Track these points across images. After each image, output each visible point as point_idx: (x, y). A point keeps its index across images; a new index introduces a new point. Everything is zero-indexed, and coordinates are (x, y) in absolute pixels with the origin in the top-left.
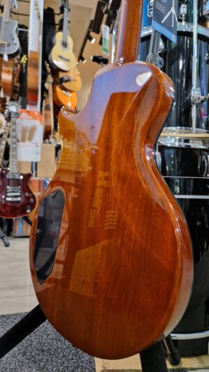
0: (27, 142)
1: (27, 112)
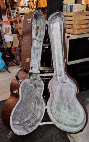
1: (5, 22)
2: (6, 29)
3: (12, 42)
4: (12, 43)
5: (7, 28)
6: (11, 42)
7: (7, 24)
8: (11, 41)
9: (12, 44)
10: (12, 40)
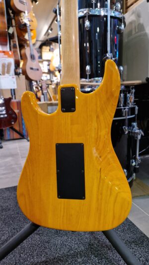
0: (6, 75)
1: (4, 52)
2: (3, 66)
3: (14, 90)
4: (13, 92)
5: (7, 64)
6: (11, 90)
7: (6, 56)
8: (13, 88)
9: (15, 94)
10: (14, 86)
